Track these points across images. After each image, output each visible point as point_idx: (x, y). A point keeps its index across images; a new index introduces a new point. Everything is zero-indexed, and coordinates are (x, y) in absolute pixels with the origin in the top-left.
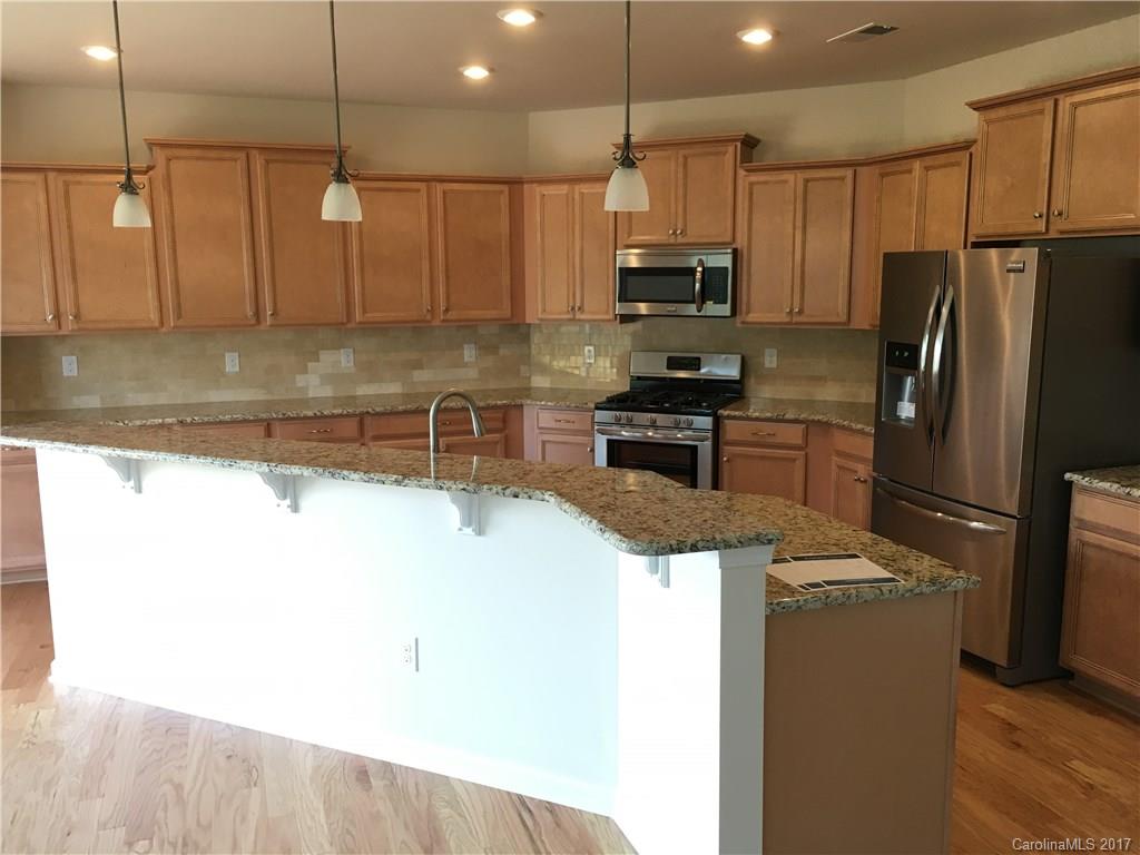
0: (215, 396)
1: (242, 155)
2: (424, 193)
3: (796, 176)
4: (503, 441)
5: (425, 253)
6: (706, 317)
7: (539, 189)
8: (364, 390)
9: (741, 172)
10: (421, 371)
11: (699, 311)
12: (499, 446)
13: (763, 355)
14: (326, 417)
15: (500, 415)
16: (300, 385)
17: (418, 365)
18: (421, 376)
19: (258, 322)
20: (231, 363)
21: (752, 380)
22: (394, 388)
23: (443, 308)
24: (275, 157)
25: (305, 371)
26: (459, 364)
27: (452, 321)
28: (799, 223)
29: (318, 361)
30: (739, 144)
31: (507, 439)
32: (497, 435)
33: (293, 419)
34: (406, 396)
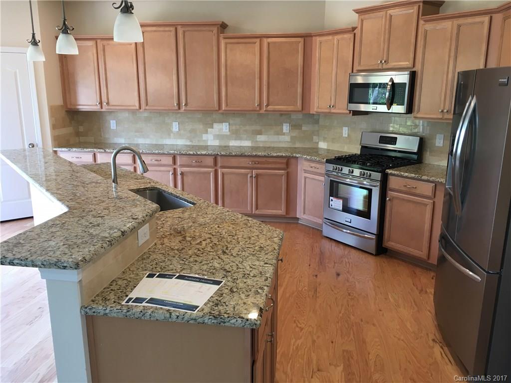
0: (168, 141)
1: (173, 29)
2: (258, 44)
3: (453, 23)
4: (286, 175)
5: (257, 76)
6: (392, 113)
7: (318, 39)
8: (233, 143)
9: (421, 22)
10: (261, 136)
11: (389, 110)
12: (283, 177)
13: (436, 138)
14: (199, 155)
15: (285, 161)
16: (204, 139)
17: (260, 133)
18: (261, 138)
19: (179, 108)
20: (175, 127)
21: (428, 153)
22: (247, 143)
23: (265, 104)
24: (187, 29)
25: (206, 132)
26: (281, 133)
27: (270, 111)
28: (453, 54)
29: (213, 128)
30: (421, 4)
31: (288, 173)
32: (283, 171)
33: (184, 155)
34: (252, 148)
